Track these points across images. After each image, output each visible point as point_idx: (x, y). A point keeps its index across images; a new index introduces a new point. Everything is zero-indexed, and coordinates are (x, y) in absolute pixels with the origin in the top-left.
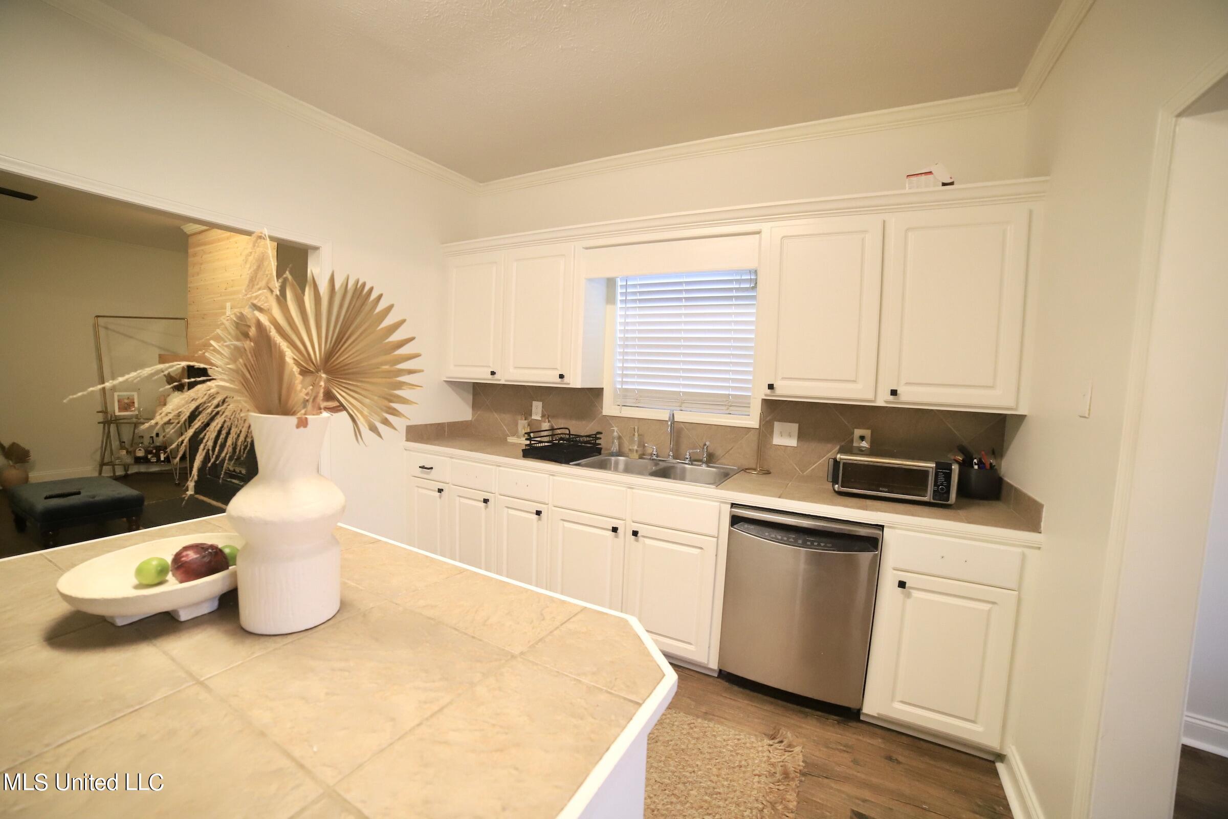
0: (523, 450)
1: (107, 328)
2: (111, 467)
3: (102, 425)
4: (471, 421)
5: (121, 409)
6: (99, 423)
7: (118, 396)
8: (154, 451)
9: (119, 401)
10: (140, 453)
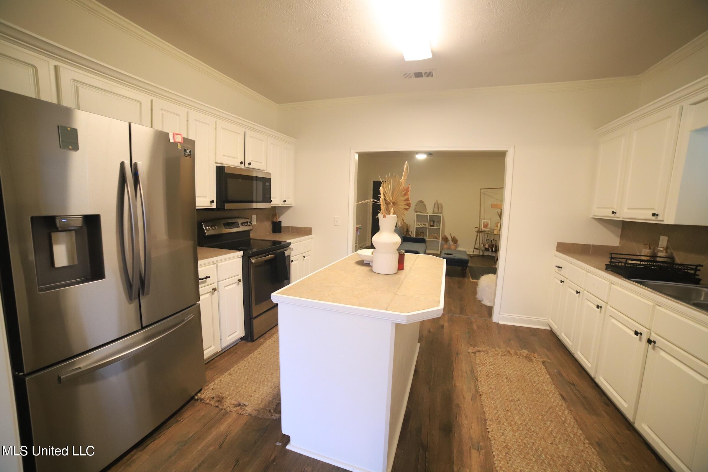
0: (606, 265)
1: (484, 194)
2: (478, 250)
3: (477, 233)
4: (617, 247)
5: (484, 227)
6: (475, 232)
7: (484, 222)
8: (491, 246)
9: (483, 224)
10: (487, 247)
